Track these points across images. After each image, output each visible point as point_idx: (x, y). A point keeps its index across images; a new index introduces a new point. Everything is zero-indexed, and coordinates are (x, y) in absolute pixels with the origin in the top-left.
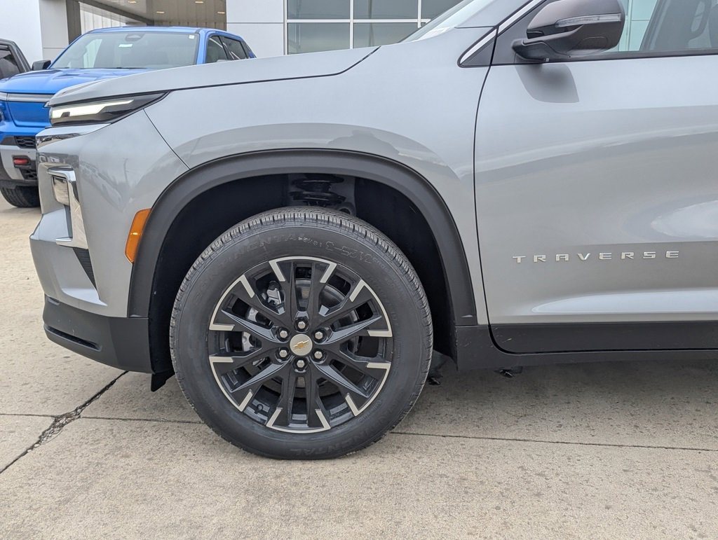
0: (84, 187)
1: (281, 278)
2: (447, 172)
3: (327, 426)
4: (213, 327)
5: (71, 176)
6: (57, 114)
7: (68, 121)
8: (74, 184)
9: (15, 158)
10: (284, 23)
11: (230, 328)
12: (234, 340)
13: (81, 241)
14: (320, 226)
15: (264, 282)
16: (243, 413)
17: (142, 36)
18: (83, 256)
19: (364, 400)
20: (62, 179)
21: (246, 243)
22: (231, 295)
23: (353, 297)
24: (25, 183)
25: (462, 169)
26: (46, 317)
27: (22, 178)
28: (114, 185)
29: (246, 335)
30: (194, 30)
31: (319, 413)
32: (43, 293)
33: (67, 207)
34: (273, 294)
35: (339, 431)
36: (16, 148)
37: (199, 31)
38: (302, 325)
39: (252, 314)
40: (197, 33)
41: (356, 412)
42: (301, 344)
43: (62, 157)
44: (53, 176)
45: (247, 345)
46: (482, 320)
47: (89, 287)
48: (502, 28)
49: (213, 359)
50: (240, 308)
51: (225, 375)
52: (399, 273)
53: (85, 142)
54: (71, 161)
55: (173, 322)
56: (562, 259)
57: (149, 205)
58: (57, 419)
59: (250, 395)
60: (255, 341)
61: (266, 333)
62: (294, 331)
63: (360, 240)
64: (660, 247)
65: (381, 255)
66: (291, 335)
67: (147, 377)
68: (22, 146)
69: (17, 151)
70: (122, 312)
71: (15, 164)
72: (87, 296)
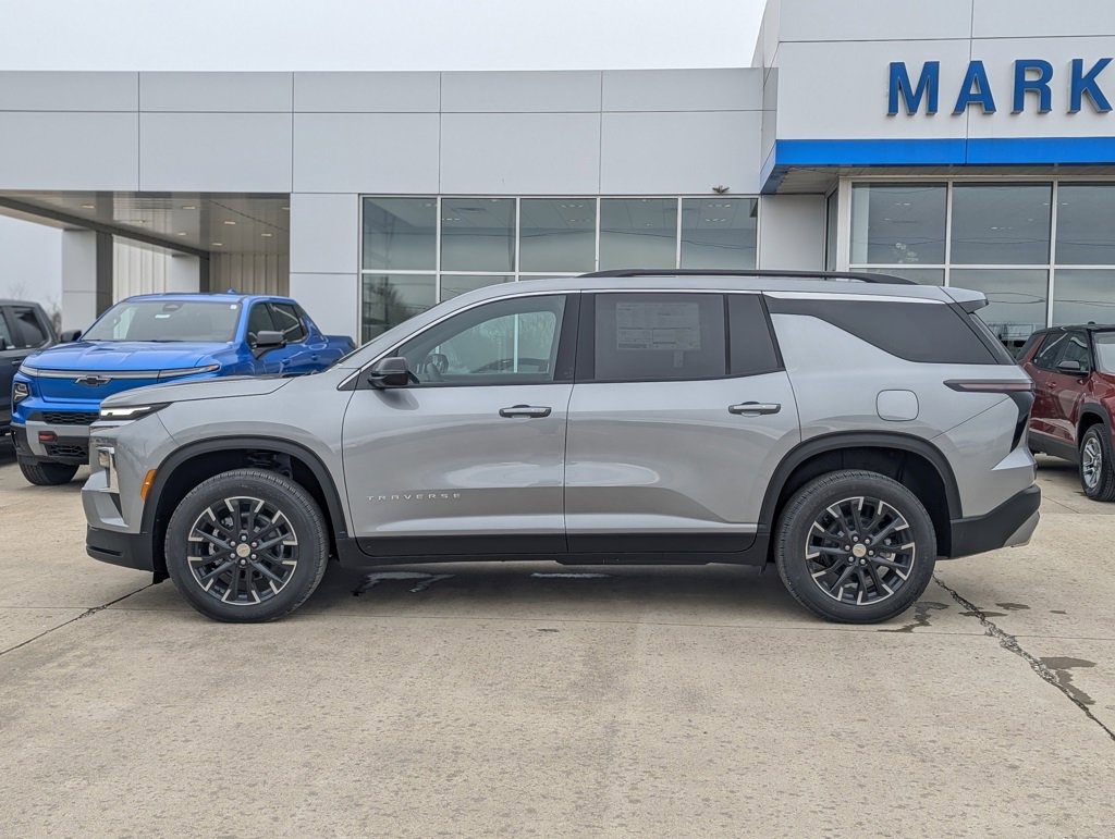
0: (119, 458)
1: (231, 510)
2: (322, 445)
3: (258, 601)
4: (191, 539)
5: (112, 450)
6: (104, 413)
7: (110, 417)
8: (113, 455)
9: (41, 434)
10: (358, 274)
11: (200, 539)
12: (204, 547)
13: (115, 489)
14: (268, 483)
15: (223, 513)
16: (207, 593)
17: (180, 306)
18: (115, 498)
19: (281, 585)
20: (105, 452)
21: (211, 489)
22: (202, 520)
23: (274, 521)
24: (48, 458)
25: (335, 446)
26: (89, 540)
27: (46, 454)
28: (137, 457)
29: (212, 545)
30: (236, 298)
31: (254, 592)
32: (86, 521)
33: (108, 469)
34: (229, 521)
35: (265, 604)
36: (43, 423)
37: (242, 299)
38: (244, 538)
39: (215, 532)
40: (240, 302)
41: (276, 592)
42: (243, 550)
43: (103, 439)
44: (100, 451)
45: (212, 551)
46: (351, 535)
47: (117, 517)
48: (363, 369)
49: (190, 559)
50: (209, 529)
51: (198, 569)
52: (301, 506)
53: (123, 430)
54: (112, 441)
55: (167, 536)
56: (395, 498)
57: (156, 467)
58: (91, 609)
59: (212, 581)
60: (216, 548)
61: (223, 543)
62: (239, 542)
63: (278, 487)
64: (451, 492)
65: (290, 495)
66: (237, 544)
67: (150, 574)
68: (49, 421)
69: (42, 426)
70: (136, 530)
71: (40, 440)
72: (117, 522)
